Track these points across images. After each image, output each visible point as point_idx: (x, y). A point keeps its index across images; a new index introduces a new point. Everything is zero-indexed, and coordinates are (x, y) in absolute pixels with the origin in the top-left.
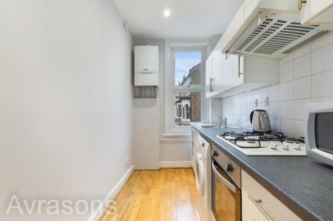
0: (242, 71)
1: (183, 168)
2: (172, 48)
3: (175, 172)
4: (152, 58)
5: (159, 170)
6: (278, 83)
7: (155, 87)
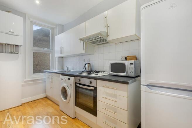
0: (84, 48)
1: (40, 99)
2: (31, 21)
3: (35, 103)
4: (13, 23)
5: (22, 105)
6: (93, 54)
7: (17, 46)
